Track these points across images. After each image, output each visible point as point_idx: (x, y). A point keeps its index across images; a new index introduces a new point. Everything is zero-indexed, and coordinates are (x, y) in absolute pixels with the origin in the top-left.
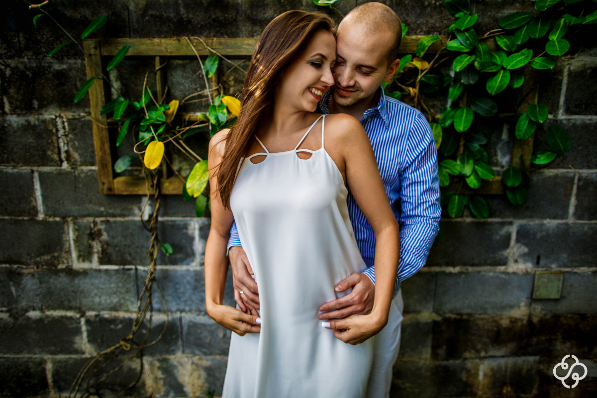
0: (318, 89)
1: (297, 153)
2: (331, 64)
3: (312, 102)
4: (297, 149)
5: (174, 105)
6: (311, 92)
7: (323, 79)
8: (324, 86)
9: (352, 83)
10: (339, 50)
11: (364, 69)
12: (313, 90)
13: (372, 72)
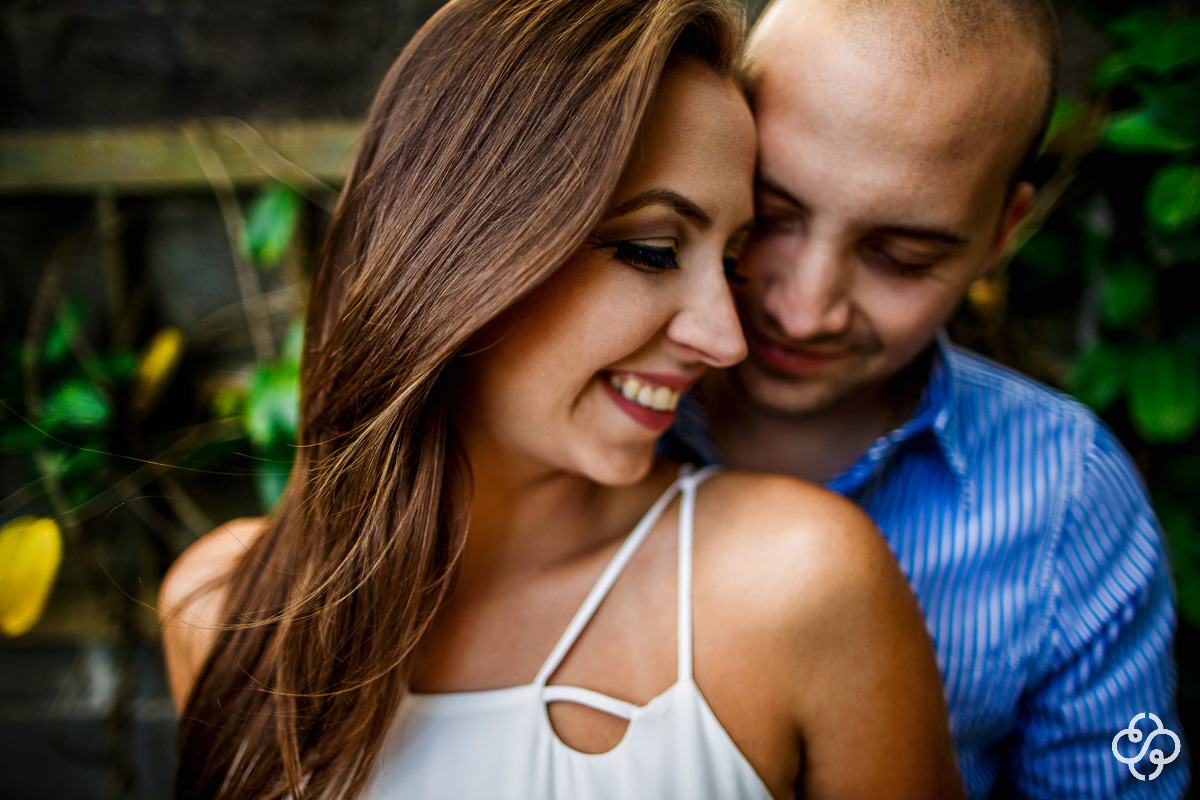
0: (656, 381)
1: (549, 706)
2: (730, 243)
3: (629, 447)
4: (549, 682)
5: (163, 354)
6: (617, 394)
7: (682, 331)
8: (687, 366)
9: (837, 319)
10: (770, 156)
11: (904, 249)
12: (631, 387)
13: (940, 259)
